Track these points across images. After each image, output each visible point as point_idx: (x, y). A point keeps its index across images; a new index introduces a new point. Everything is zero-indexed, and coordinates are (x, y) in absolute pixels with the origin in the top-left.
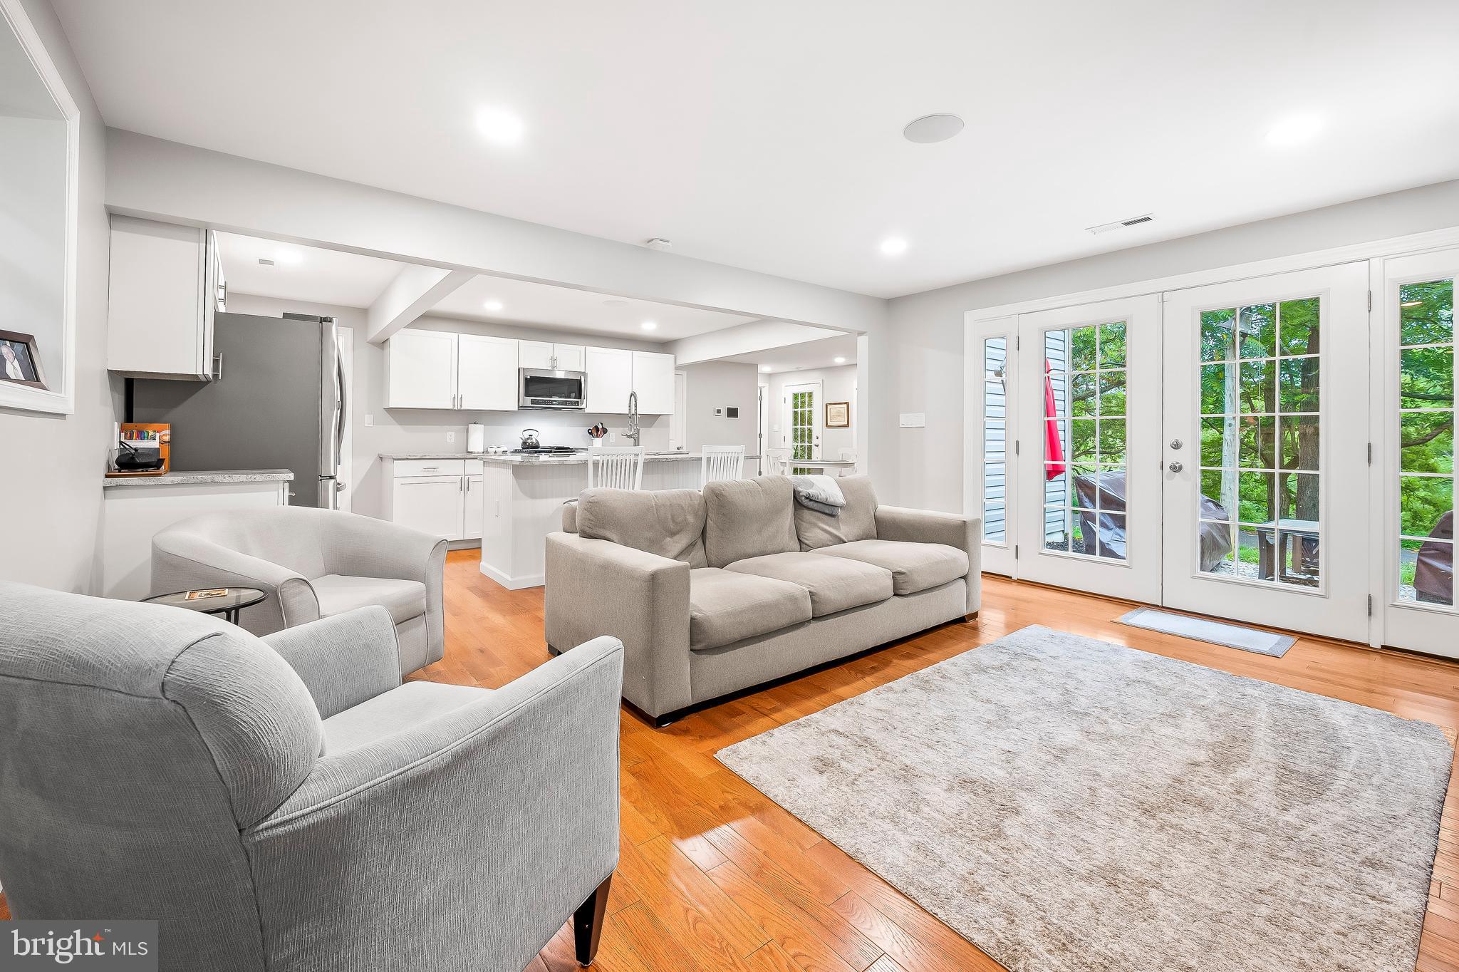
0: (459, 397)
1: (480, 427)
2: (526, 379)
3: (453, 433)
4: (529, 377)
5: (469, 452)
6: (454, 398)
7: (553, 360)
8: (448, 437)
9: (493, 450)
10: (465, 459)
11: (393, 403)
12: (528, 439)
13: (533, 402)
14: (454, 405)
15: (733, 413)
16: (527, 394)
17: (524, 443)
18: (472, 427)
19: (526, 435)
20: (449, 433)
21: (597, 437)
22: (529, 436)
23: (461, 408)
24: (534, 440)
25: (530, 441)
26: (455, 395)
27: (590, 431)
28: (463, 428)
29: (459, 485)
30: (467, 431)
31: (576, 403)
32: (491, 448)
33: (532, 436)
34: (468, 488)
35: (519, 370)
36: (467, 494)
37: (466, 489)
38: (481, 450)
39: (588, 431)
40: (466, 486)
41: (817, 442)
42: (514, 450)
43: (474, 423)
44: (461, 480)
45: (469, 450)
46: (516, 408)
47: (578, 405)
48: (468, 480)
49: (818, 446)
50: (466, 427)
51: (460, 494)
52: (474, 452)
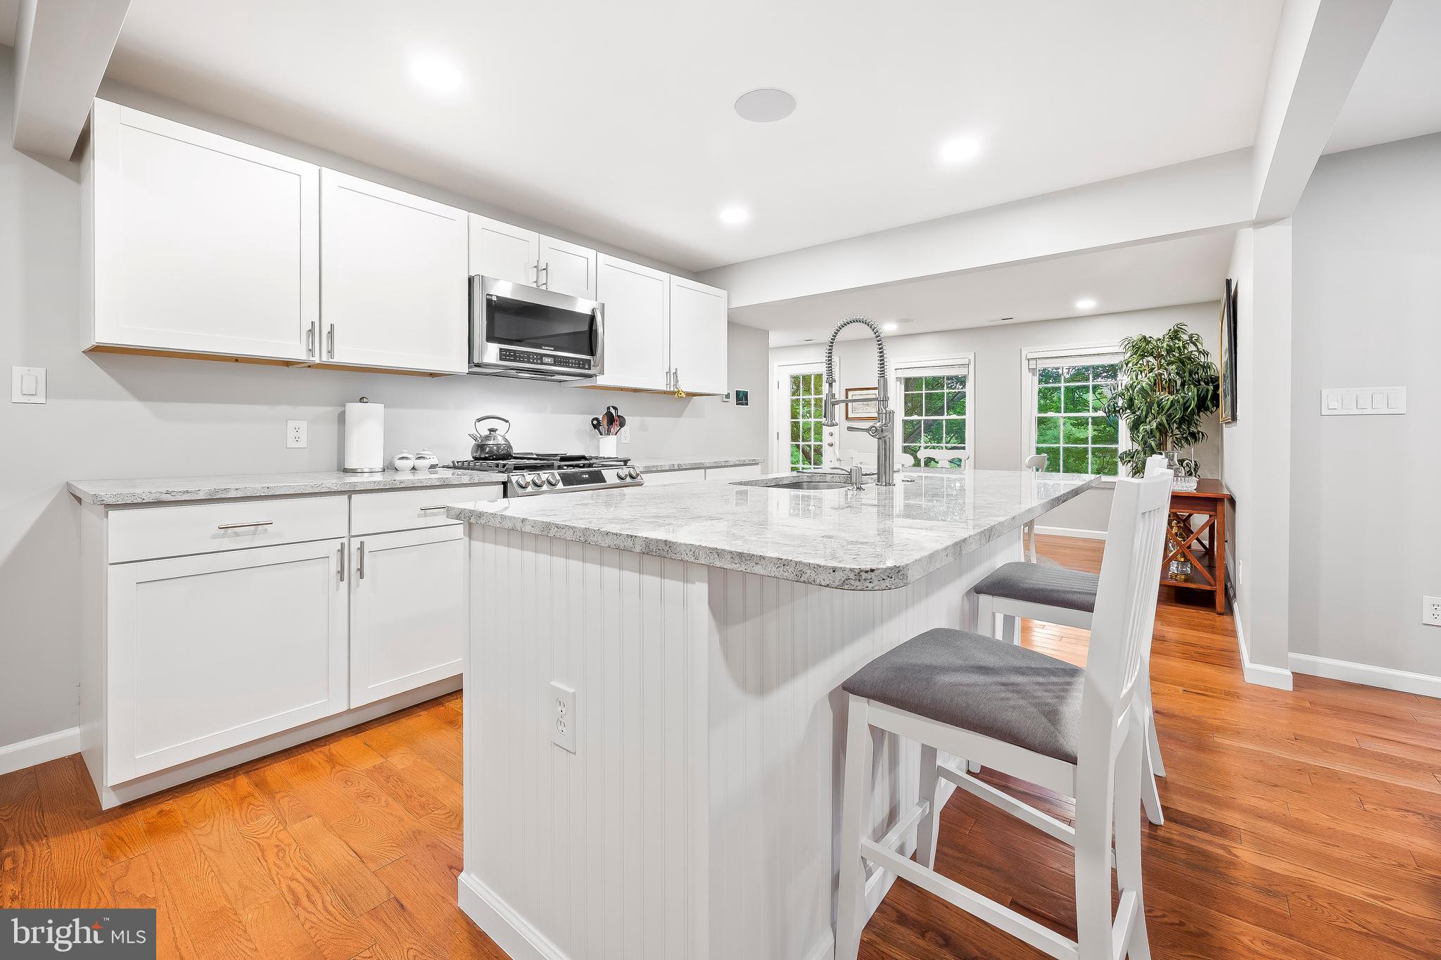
0: (326, 329)
1: (376, 409)
2: (489, 302)
3: (303, 425)
4: (494, 299)
5: (346, 471)
6: (311, 331)
7: (543, 269)
8: (291, 434)
9: (410, 463)
10: (350, 493)
11: (105, 335)
12: (487, 438)
13: (504, 355)
14: (311, 351)
15: (742, 398)
16: (491, 338)
17: (481, 447)
18: (354, 409)
19: (483, 429)
20: (291, 424)
21: (609, 432)
22: (491, 430)
23: (331, 360)
24: (500, 441)
25: (491, 442)
26: (313, 323)
27: (595, 422)
28: (331, 411)
29: (334, 565)
30: (342, 418)
31: (584, 364)
32: (402, 458)
33: (497, 432)
34: (361, 570)
35: (471, 281)
36: (358, 586)
37: (355, 575)
38: (379, 465)
39: (592, 422)
40: (355, 564)
41: (830, 440)
42: (453, 462)
43: (361, 400)
44: (342, 551)
45: (348, 466)
46: (463, 367)
47: (587, 367)
48: (361, 549)
49: (832, 445)
50: (341, 409)
51: (337, 589)
52: (359, 471)
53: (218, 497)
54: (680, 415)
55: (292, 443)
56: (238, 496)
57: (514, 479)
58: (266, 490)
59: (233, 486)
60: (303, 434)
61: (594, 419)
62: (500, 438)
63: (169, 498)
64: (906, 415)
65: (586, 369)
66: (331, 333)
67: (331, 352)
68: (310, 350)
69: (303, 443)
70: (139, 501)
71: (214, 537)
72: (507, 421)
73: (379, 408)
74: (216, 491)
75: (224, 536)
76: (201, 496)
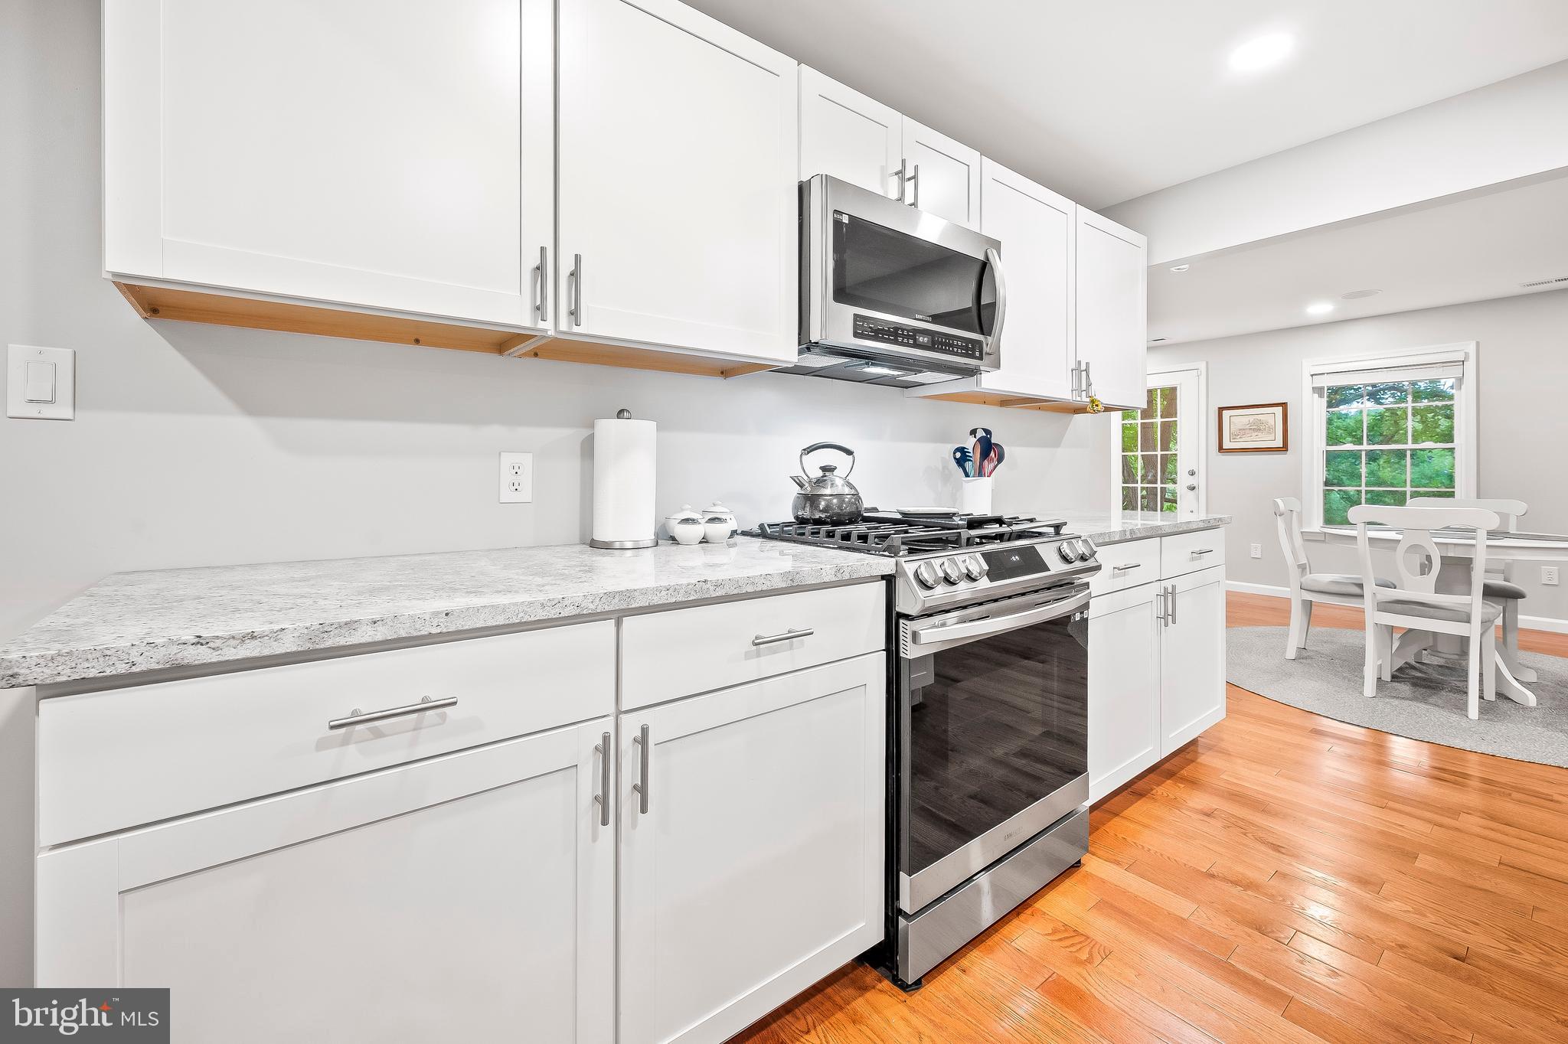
0: (566, 267)
1: (642, 429)
2: (835, 229)
3: (526, 460)
4: (846, 220)
5: (594, 544)
6: (540, 269)
7: (910, 178)
8: (507, 477)
10: (615, 616)
12: (820, 482)
13: (862, 329)
16: (842, 293)
17: (811, 499)
18: (608, 429)
19: (813, 466)
20: (507, 460)
21: (980, 473)
22: (824, 469)
23: (576, 329)
24: (840, 487)
25: (828, 491)
26: (543, 249)
27: (958, 455)
28: (569, 436)
29: (588, 783)
30: (588, 449)
31: (973, 350)
32: (686, 521)
33: (835, 473)
34: (642, 789)
35: (803, 190)
36: (634, 825)
37: (629, 801)
38: (648, 535)
39: (954, 453)
40: (629, 775)
41: (1192, 481)
42: (761, 526)
43: (620, 414)
44: (604, 750)
45: (600, 536)
46: (788, 353)
47: (977, 354)
48: (643, 740)
49: (1194, 488)
50: (586, 433)
51: (595, 838)
52: (617, 545)
53: (329, 644)
54: (1056, 443)
55: (507, 495)
56: (379, 637)
57: (910, 568)
58: (443, 619)
59: (365, 614)
60: (526, 479)
61: (957, 450)
62: (839, 482)
63: (204, 655)
64: (1328, 445)
65: (976, 358)
66: (575, 275)
67: (574, 314)
68: (538, 308)
69: (526, 495)
70: (122, 668)
71: (322, 745)
72: (849, 452)
73: (649, 426)
74: (324, 630)
75: (345, 742)
76: (288, 645)
